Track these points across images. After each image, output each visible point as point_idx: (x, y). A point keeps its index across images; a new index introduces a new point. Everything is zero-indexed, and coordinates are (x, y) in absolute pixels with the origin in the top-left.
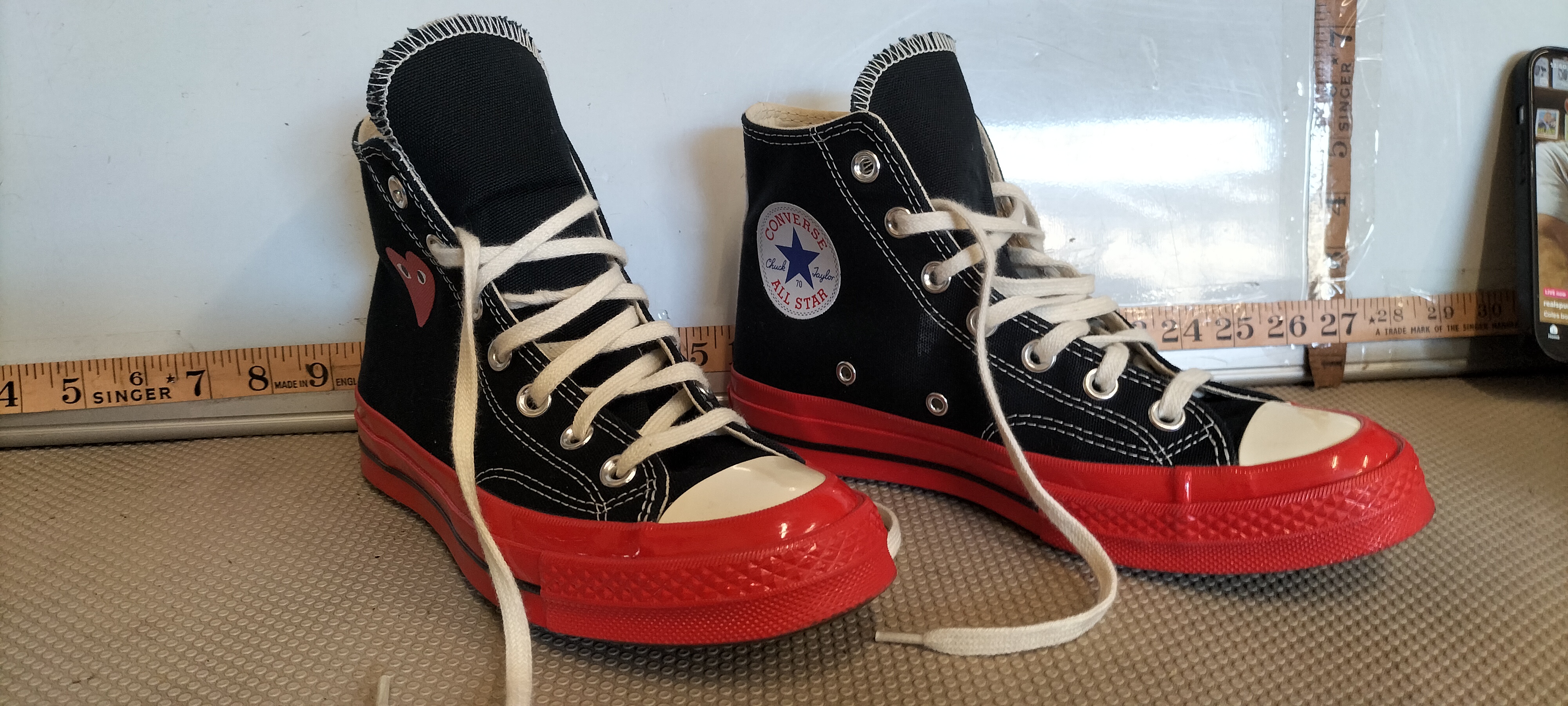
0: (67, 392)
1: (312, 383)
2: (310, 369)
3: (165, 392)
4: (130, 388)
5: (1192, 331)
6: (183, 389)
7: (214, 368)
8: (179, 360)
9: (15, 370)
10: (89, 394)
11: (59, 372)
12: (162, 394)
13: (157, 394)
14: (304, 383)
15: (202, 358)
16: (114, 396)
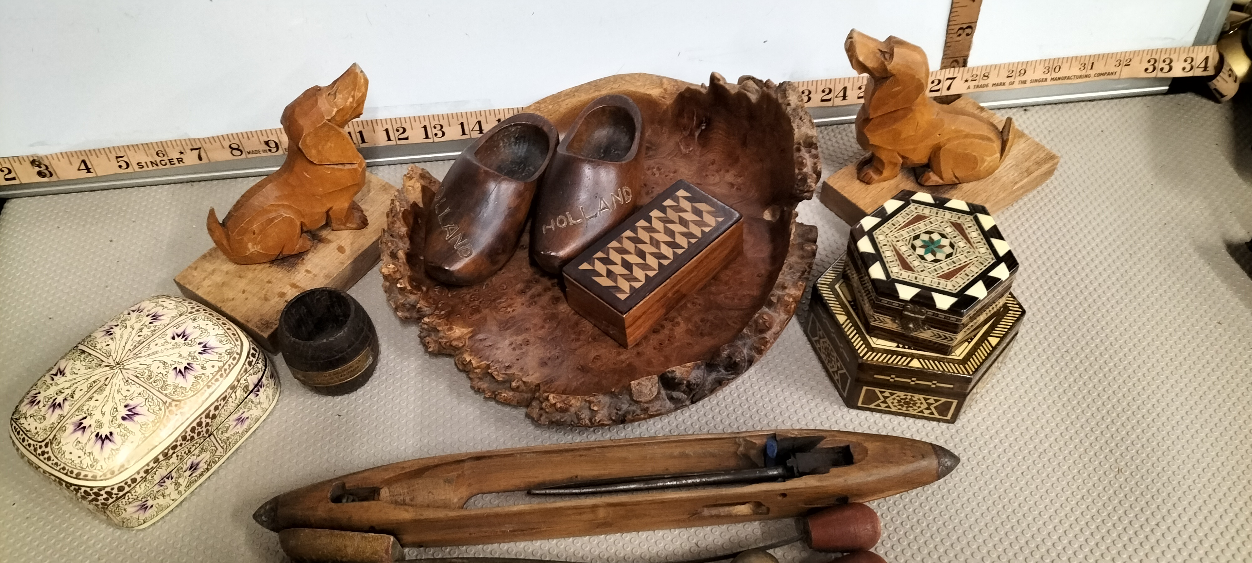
0: (120, 164)
1: (270, 151)
2: (267, 143)
3: (180, 160)
4: (158, 159)
5: (842, 94)
6: (191, 159)
7: (207, 146)
8: (184, 143)
9: (83, 153)
10: (134, 163)
11: (111, 152)
12: (179, 161)
13: (175, 161)
14: (264, 151)
15: (198, 142)
16: (149, 164)
